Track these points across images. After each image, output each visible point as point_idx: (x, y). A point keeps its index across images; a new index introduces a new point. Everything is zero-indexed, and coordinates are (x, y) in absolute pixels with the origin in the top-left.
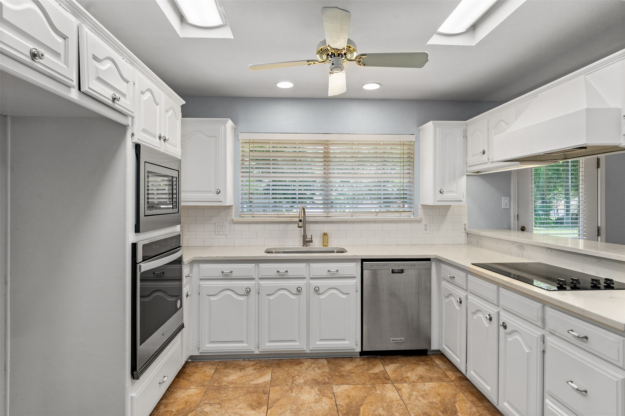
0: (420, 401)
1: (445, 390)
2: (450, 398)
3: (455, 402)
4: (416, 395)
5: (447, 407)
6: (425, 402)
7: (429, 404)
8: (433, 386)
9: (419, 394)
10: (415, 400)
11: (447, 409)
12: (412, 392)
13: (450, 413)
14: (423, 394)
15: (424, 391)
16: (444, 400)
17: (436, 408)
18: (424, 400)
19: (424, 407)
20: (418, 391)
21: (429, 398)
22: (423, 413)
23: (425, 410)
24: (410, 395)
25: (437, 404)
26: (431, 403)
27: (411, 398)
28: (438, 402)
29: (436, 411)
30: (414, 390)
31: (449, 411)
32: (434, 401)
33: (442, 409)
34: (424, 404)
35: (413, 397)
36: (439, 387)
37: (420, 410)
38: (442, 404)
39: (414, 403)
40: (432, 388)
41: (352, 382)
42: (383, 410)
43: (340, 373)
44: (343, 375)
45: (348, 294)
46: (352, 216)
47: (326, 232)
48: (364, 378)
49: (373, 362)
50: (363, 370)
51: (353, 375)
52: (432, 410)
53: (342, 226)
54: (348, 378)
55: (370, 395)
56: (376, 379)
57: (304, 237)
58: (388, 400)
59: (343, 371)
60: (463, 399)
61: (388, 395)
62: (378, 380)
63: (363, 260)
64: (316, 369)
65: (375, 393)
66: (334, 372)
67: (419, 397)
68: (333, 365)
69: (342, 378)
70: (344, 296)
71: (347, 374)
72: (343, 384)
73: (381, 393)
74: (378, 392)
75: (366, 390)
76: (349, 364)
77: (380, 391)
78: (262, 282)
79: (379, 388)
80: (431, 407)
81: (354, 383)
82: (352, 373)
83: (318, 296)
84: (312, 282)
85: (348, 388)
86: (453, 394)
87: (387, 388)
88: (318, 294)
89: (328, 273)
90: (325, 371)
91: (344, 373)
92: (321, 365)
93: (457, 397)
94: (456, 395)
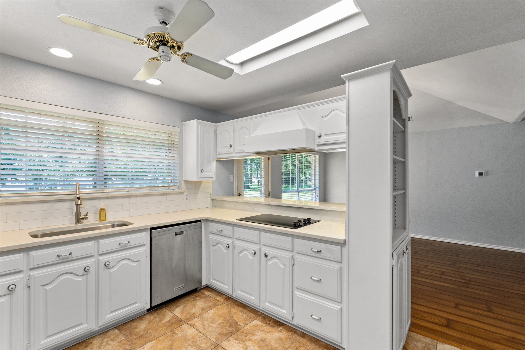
0: (212, 327)
1: (222, 311)
2: (228, 315)
3: (233, 316)
4: (207, 324)
5: (230, 322)
6: (215, 326)
7: (219, 325)
8: (214, 311)
9: (209, 322)
10: (208, 327)
11: (231, 323)
12: (203, 323)
13: (234, 325)
14: (211, 321)
15: (210, 318)
16: (225, 318)
17: (225, 326)
18: (214, 324)
19: (217, 329)
20: (207, 320)
21: (216, 322)
22: (219, 334)
23: (219, 332)
24: (204, 325)
25: (223, 323)
26: (220, 324)
27: (205, 327)
28: (223, 322)
29: (226, 329)
30: (203, 321)
31: (233, 324)
32: (220, 322)
33: (228, 325)
34: (216, 328)
35: (206, 326)
36: (218, 310)
37: (216, 333)
38: (226, 322)
39: (209, 330)
40: (214, 313)
41: (153, 338)
42: (191, 347)
43: (137, 335)
44: (142, 336)
45: (139, 261)
46: (128, 191)
47: (103, 207)
48: (161, 329)
49: (161, 312)
50: (157, 323)
51: (150, 331)
52: (223, 329)
53: (118, 201)
54: (147, 336)
55: (175, 340)
56: (172, 325)
57: (78, 214)
58: (190, 338)
59: (139, 332)
60: (235, 312)
61: (188, 334)
62: (174, 325)
63: (152, 229)
64: (111, 342)
65: (178, 337)
66: (131, 336)
67: (210, 324)
68: (126, 330)
69: (142, 338)
70: (135, 264)
71: (144, 332)
72: (146, 343)
73: (182, 334)
74: (180, 335)
75: (169, 339)
76: (141, 323)
77: (180, 333)
78: (33, 273)
79: (178, 331)
80: (221, 328)
81: (155, 338)
82: (148, 330)
83: (108, 270)
84: (100, 258)
85: (152, 345)
86: (228, 311)
87: (184, 328)
88: (108, 269)
89: (119, 246)
90: (121, 340)
91: (142, 333)
92: (114, 336)
93: (231, 312)
94: (230, 311)
